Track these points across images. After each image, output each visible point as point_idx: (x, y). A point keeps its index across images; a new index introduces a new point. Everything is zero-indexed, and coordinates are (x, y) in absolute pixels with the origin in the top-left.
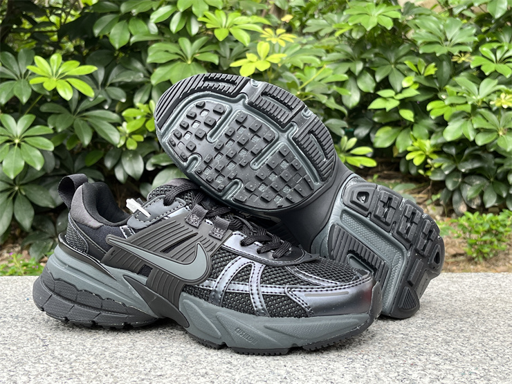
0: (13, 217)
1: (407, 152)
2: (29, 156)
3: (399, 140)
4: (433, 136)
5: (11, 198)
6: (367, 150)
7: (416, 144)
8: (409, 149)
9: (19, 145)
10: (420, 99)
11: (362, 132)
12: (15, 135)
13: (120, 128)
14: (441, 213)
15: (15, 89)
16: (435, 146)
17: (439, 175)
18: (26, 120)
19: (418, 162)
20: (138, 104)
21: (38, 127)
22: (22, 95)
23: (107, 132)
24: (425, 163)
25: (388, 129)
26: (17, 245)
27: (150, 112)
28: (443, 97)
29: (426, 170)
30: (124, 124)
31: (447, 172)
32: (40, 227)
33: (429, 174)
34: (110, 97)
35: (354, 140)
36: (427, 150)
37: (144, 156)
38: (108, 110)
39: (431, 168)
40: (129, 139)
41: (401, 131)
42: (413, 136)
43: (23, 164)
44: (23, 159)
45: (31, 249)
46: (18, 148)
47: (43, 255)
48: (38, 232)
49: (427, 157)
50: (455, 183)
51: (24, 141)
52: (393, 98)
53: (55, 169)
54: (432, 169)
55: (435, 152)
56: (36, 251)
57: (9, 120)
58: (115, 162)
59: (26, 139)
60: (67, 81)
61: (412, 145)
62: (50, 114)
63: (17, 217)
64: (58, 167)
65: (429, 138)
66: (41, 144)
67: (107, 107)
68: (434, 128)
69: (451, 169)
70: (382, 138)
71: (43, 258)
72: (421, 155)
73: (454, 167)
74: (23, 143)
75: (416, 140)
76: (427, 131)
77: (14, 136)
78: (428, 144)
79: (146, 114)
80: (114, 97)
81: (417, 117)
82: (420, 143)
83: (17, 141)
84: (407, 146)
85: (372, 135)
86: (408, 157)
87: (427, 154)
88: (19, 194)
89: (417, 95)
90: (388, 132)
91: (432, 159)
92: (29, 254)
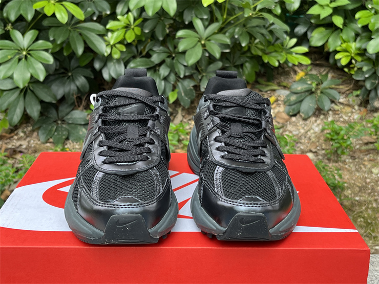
0: (25, 110)
1: (336, 52)
2: (34, 68)
3: (330, 40)
4: (359, 39)
5: (23, 94)
6: (304, 49)
7: (344, 45)
8: (338, 49)
9: (26, 57)
10: (351, 7)
11: (300, 30)
12: (23, 48)
13: (106, 38)
14: (359, 103)
15: (21, 8)
16: (359, 49)
17: (360, 75)
18: (31, 34)
19: (344, 62)
20: (119, 17)
21: (40, 42)
22: (27, 14)
23: (96, 42)
24: (350, 63)
25: (322, 29)
26: (30, 125)
27: (129, 23)
28: (370, 7)
29: (350, 69)
30: (110, 34)
31: (367, 76)
32: (46, 113)
33: (353, 72)
34: (97, 10)
35: (294, 41)
36: (353, 51)
37: (125, 61)
38: (96, 21)
39: (354, 67)
40: (114, 48)
41: (333, 32)
42: (342, 37)
43: (29, 75)
44: (29, 71)
45: (40, 132)
46: (25, 61)
47: (49, 137)
48: (44, 117)
49: (352, 58)
50: (373, 84)
51: (29, 54)
52: (328, 6)
53: (56, 70)
54: (356, 69)
55: (359, 54)
56: (43, 134)
57: (17, 35)
58: (102, 64)
59: (31, 52)
60: (62, 5)
61: (340, 46)
62: (50, 27)
63: (28, 111)
64: (58, 68)
65: (355, 41)
66: (43, 57)
67: (95, 18)
68: (360, 31)
69: (371, 73)
70: (317, 38)
71: (48, 139)
72: (347, 56)
73: (373, 71)
74: (29, 56)
75: (345, 42)
76: (353, 34)
77: (21, 49)
78: (354, 46)
79: (125, 25)
80: (100, 10)
81: (347, 21)
82: (347, 46)
83: (24, 53)
84: (336, 47)
85: (309, 33)
86: (337, 56)
87: (353, 55)
88: (29, 91)
89: (349, 4)
90: (321, 32)
91: (356, 61)
92: (38, 135)
